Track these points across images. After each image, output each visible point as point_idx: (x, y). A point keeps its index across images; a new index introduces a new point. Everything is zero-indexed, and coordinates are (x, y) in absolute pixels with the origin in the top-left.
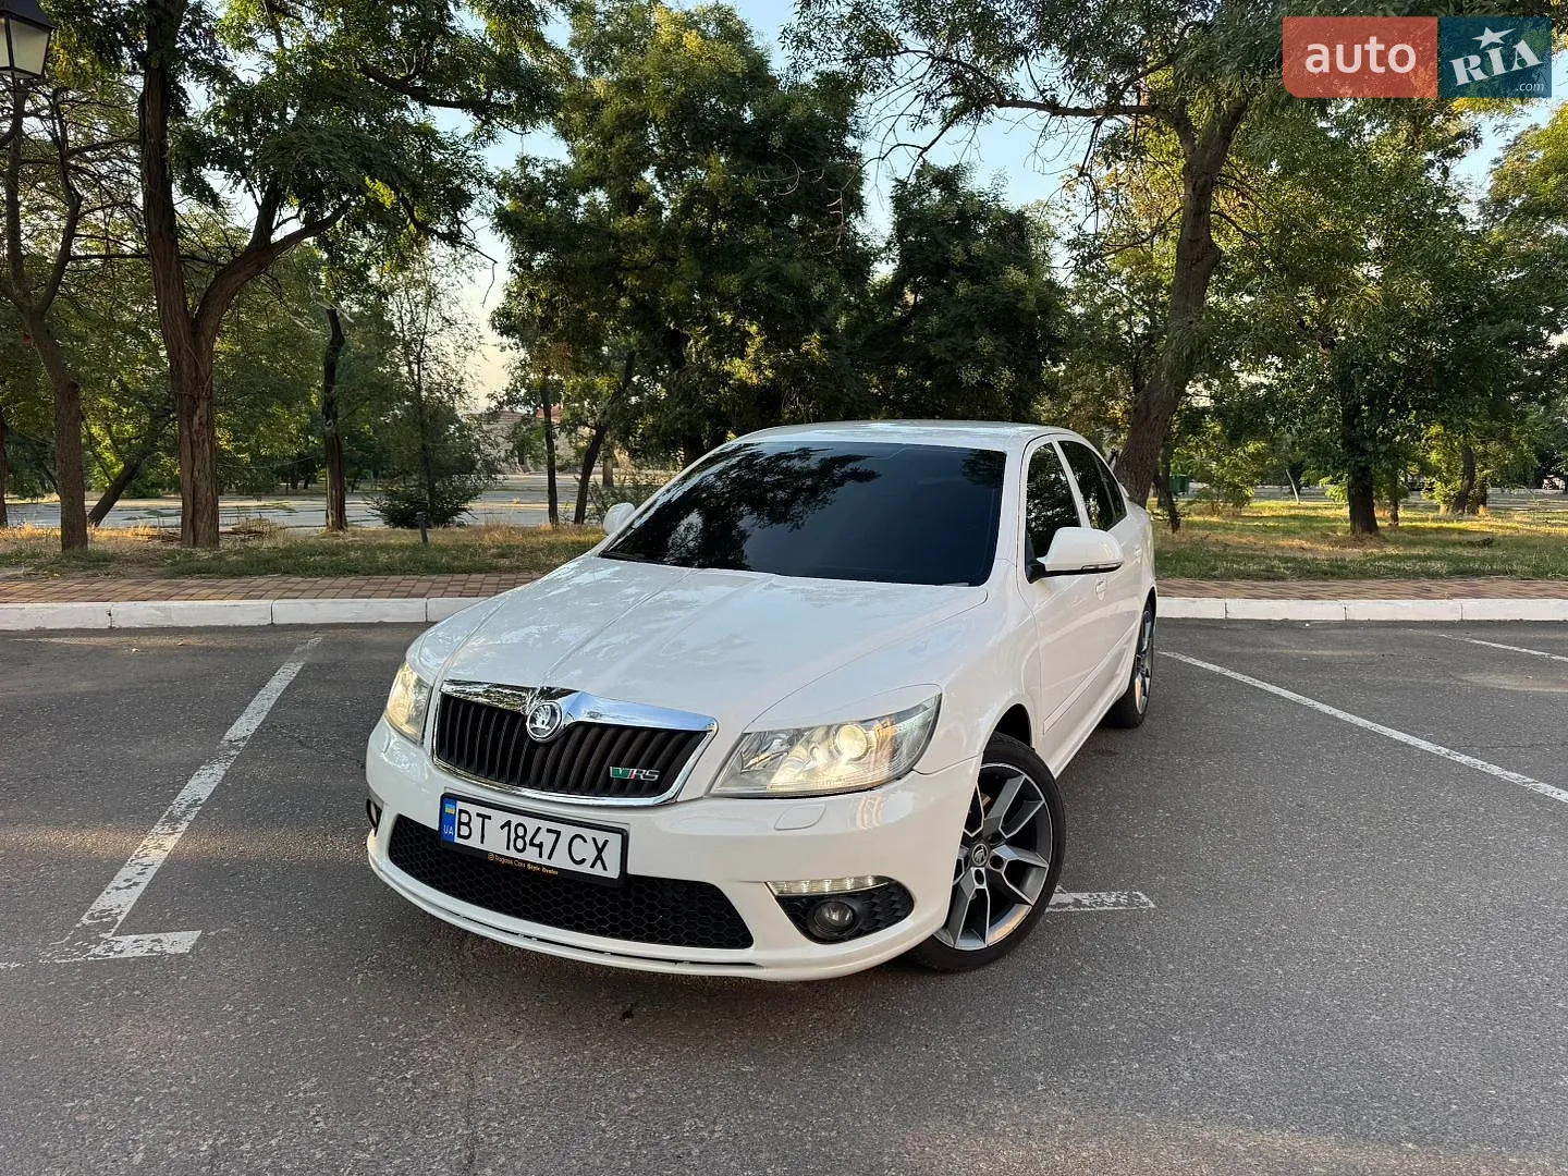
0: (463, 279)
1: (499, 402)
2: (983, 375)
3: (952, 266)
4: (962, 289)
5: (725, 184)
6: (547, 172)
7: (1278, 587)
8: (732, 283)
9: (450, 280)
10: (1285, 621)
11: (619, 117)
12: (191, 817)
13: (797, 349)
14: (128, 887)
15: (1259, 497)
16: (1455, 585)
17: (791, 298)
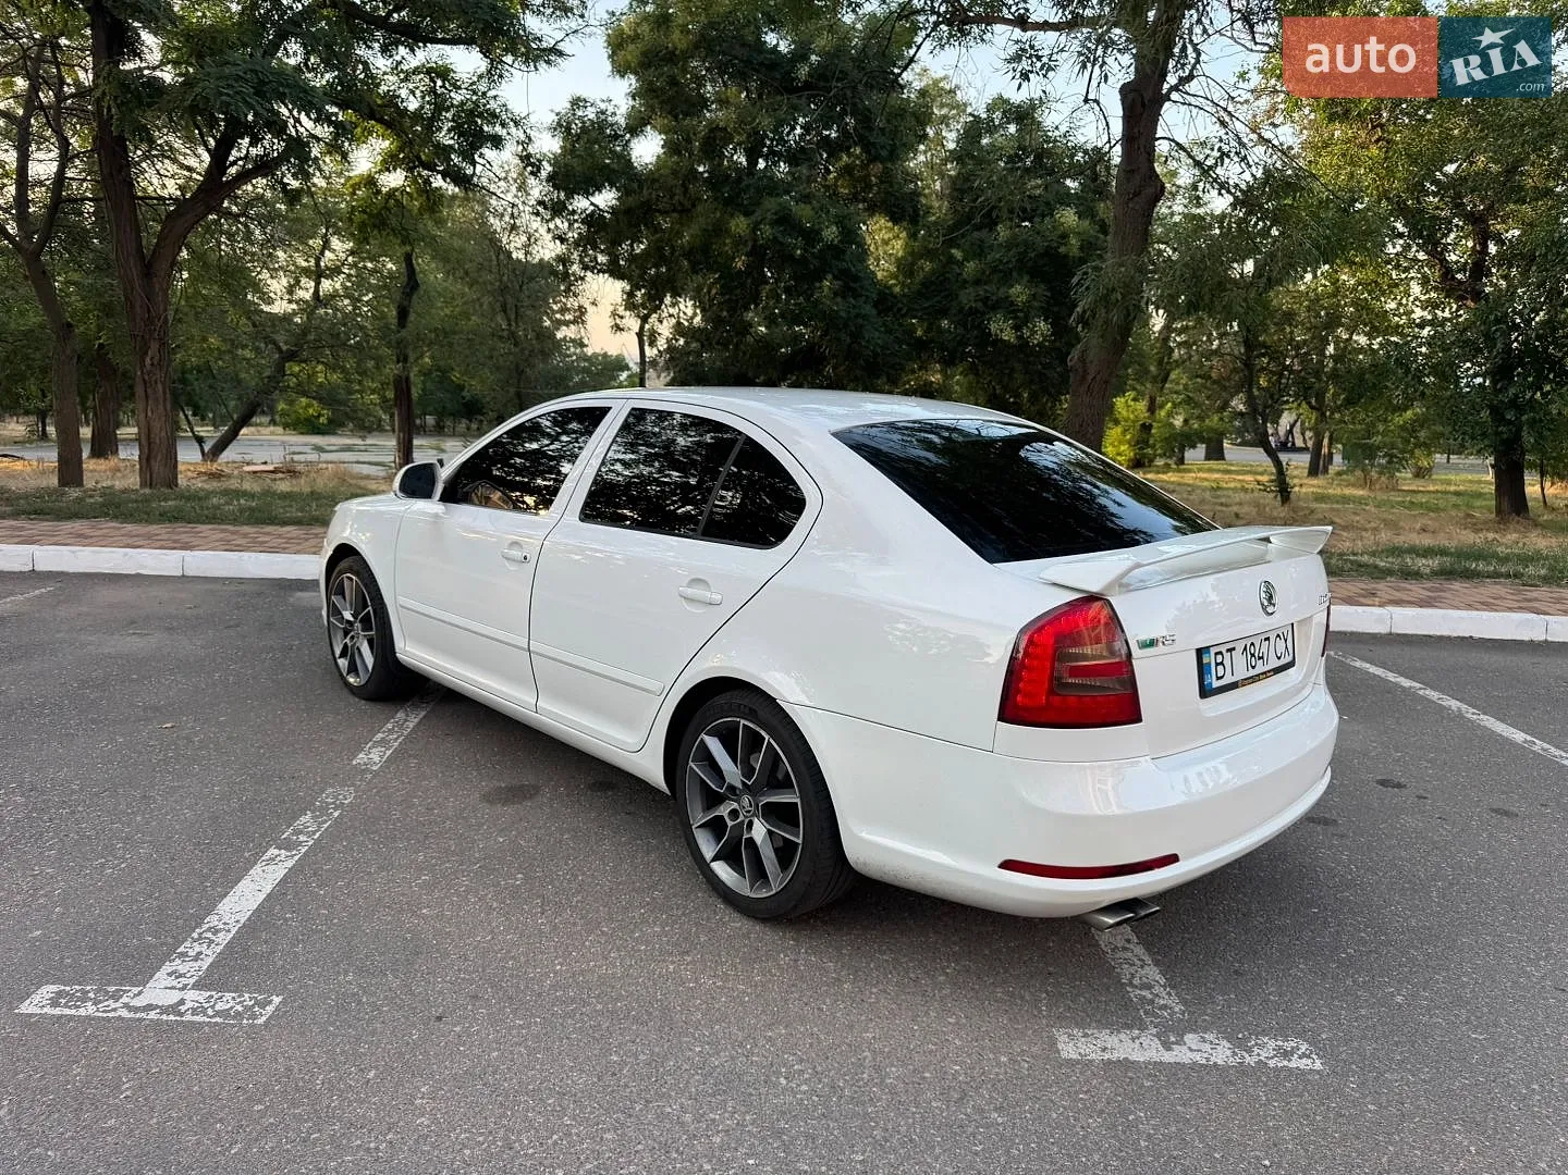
2: (1015, 328)
6: (599, 113)
17: (799, 242)
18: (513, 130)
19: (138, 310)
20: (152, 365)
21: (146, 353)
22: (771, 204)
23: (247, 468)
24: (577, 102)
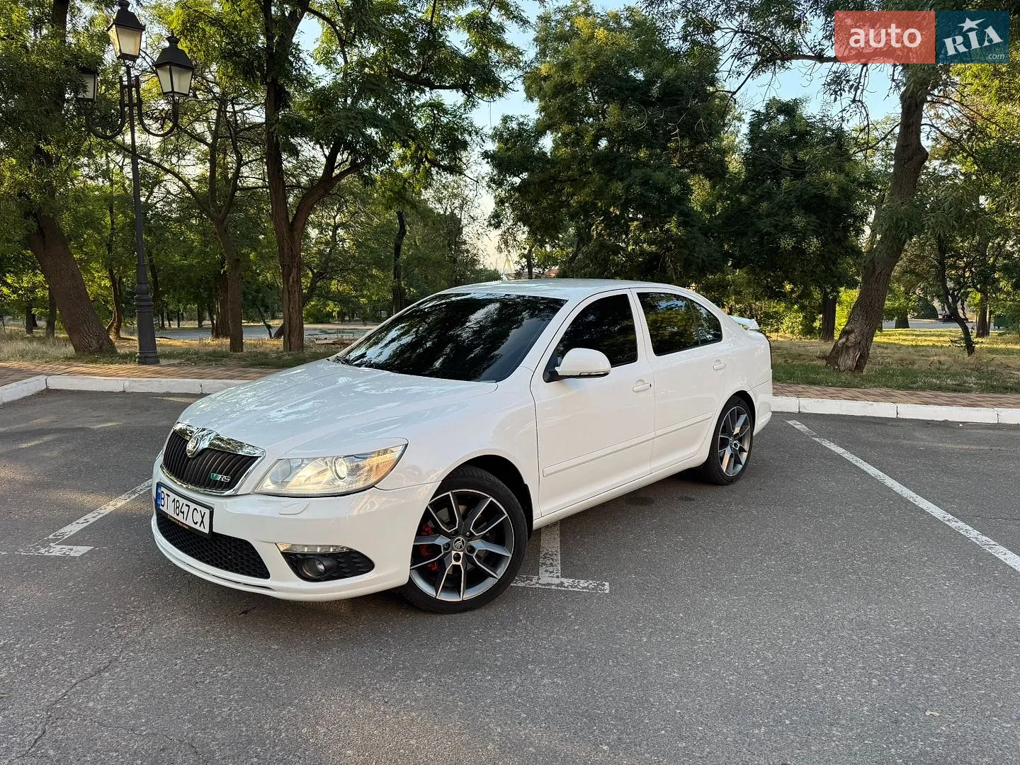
1: (522, 266)
2: (798, 242)
3: (784, 169)
4: (786, 184)
5: (620, 124)
6: (520, 124)
7: (955, 397)
8: (619, 187)
10: (946, 421)
11: (555, 86)
12: (141, 493)
13: (661, 228)
17: (657, 196)
18: (474, 137)
19: (286, 251)
20: (293, 282)
21: (290, 275)
22: (637, 173)
23: (317, 342)
24: (506, 119)
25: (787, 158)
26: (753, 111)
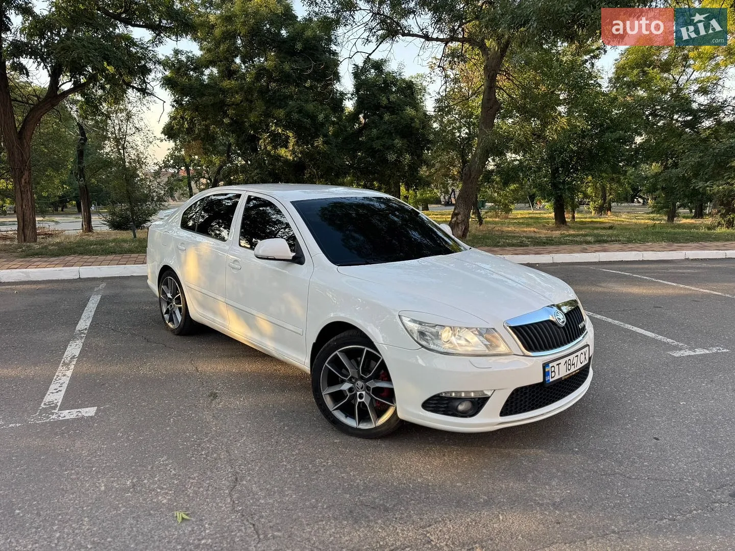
0: (144, 108)
1: (160, 167)
2: (398, 157)
3: (382, 107)
4: (387, 117)
5: (275, 67)
6: (188, 57)
7: (525, 249)
8: (281, 113)
9: (138, 109)
11: (223, 33)
12: (74, 363)
13: (312, 145)
14: (57, 392)
15: (516, 209)
16: (597, 246)
17: (309, 121)
19: (16, 156)
20: (25, 183)
21: (22, 177)
25: (384, 101)
26: (354, 65)
